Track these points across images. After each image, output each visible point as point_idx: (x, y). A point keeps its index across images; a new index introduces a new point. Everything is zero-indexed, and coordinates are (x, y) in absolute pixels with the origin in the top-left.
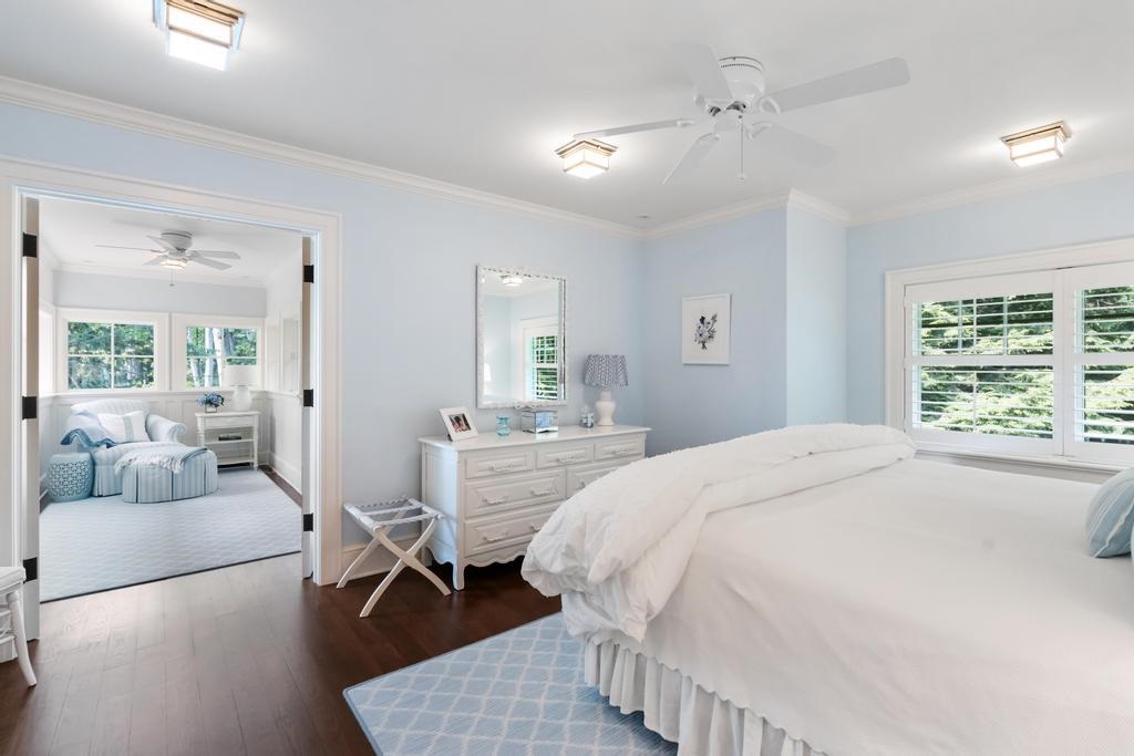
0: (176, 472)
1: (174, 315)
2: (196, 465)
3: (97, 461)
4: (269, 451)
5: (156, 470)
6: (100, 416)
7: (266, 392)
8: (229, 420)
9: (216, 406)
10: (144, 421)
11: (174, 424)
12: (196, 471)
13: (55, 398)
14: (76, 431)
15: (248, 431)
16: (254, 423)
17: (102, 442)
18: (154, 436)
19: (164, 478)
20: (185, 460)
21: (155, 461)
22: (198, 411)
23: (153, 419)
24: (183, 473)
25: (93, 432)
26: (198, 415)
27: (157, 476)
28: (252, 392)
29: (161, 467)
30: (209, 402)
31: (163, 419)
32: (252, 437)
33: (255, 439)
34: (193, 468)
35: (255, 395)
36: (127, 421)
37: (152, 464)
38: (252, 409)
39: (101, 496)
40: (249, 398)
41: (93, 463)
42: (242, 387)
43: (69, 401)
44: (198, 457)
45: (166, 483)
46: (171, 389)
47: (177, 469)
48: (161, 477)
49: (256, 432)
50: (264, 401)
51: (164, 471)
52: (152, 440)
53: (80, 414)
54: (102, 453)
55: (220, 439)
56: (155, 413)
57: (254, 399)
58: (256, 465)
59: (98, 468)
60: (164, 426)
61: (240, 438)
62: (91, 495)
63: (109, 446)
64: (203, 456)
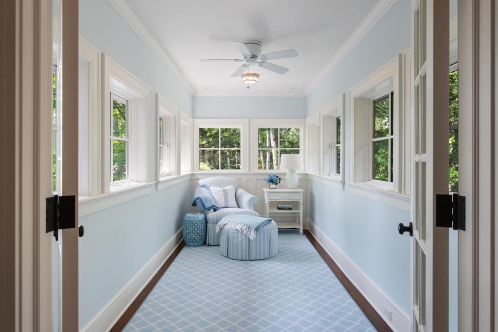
0: (251, 238)
1: (251, 120)
2: (264, 233)
3: (208, 221)
4: (309, 219)
5: (239, 234)
6: (212, 188)
7: (307, 175)
8: (284, 195)
9: (276, 184)
10: (234, 193)
11: (251, 196)
12: (264, 239)
13: (192, 175)
14: (199, 198)
15: (296, 204)
16: (300, 198)
17: (211, 207)
18: (240, 205)
19: (244, 242)
20: (257, 229)
21: (238, 227)
22: (265, 187)
23: (240, 191)
24: (255, 239)
25: (206, 199)
26: (265, 190)
27: (239, 239)
28: (298, 174)
29: (242, 233)
30: (271, 181)
31: (246, 192)
32: (299, 210)
33: (301, 211)
34: (262, 235)
35: (300, 176)
36: (225, 191)
37: (236, 230)
38: (299, 187)
39: (210, 245)
40: (296, 178)
41: (206, 221)
42: (292, 171)
43: (199, 177)
44: (265, 227)
45: (245, 246)
46: (250, 171)
47: (252, 236)
48: (241, 241)
49: (301, 206)
50: (306, 181)
51: (244, 236)
52: (239, 207)
53: (202, 186)
54: (211, 215)
55: (279, 209)
56: (241, 188)
57: (299, 180)
58: (301, 231)
59: (208, 225)
60: (246, 197)
61: (290, 209)
62: (205, 243)
63: (215, 210)
64: (269, 226)
